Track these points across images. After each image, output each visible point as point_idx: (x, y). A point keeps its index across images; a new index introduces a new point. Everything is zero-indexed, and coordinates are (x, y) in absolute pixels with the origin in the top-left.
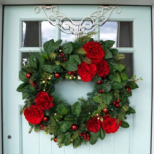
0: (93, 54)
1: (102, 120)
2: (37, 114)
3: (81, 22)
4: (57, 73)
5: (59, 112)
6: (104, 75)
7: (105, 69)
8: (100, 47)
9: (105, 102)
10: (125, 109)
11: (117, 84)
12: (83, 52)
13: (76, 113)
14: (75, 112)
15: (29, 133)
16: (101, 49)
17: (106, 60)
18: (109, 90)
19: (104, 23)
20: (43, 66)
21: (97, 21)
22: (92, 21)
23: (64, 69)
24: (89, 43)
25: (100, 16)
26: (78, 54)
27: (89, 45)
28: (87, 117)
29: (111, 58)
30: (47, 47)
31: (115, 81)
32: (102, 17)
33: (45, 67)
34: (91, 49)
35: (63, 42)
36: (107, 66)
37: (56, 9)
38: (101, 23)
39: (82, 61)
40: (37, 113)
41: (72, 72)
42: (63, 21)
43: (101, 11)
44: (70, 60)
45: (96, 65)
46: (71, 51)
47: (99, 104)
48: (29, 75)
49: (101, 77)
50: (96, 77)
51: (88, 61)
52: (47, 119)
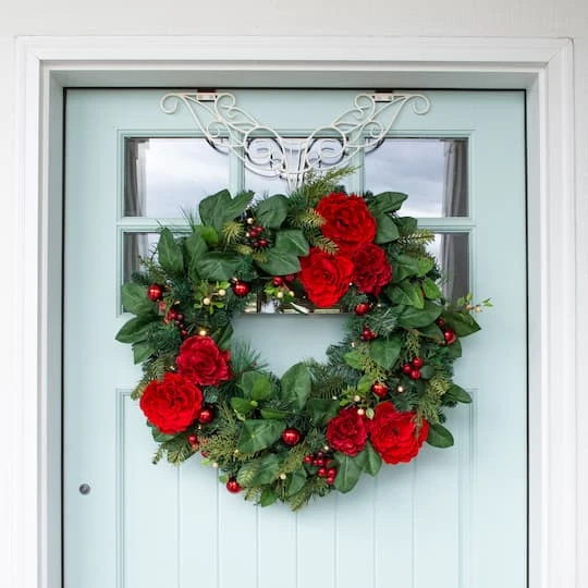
0: (344, 229)
1: (371, 414)
2: (181, 399)
3: (309, 141)
4: (241, 282)
5: (246, 392)
6: (374, 288)
7: (378, 270)
8: (363, 208)
9: (379, 363)
10: (439, 387)
11: (415, 315)
12: (314, 219)
13: (294, 399)
14: (293, 394)
15: (154, 463)
16: (367, 213)
17: (381, 245)
18: (390, 328)
19: (379, 145)
20: (202, 263)
21: (356, 137)
22: (340, 139)
23: (261, 272)
24: (332, 196)
25: (364, 123)
26: (299, 229)
27: (333, 203)
28: (327, 408)
29: (396, 241)
30: (211, 210)
31: (407, 307)
32: (372, 127)
33: (205, 266)
34: (338, 213)
35: (258, 197)
36: (385, 263)
37: (230, 101)
38: (369, 145)
39: (311, 246)
40: (183, 395)
41: (283, 277)
42: (251, 139)
43: (367, 109)
44: (278, 244)
45: (353, 260)
46: (282, 218)
47: (363, 373)
48: (156, 291)
49: (367, 294)
50: (354, 293)
51: (329, 246)
52: (209, 417)
